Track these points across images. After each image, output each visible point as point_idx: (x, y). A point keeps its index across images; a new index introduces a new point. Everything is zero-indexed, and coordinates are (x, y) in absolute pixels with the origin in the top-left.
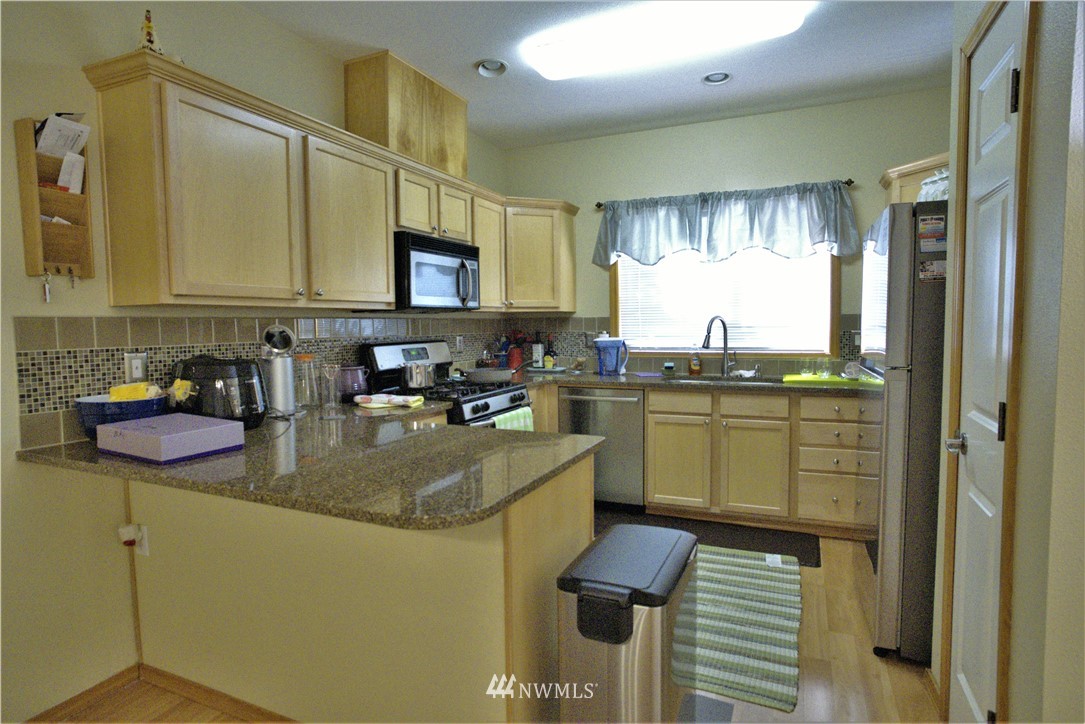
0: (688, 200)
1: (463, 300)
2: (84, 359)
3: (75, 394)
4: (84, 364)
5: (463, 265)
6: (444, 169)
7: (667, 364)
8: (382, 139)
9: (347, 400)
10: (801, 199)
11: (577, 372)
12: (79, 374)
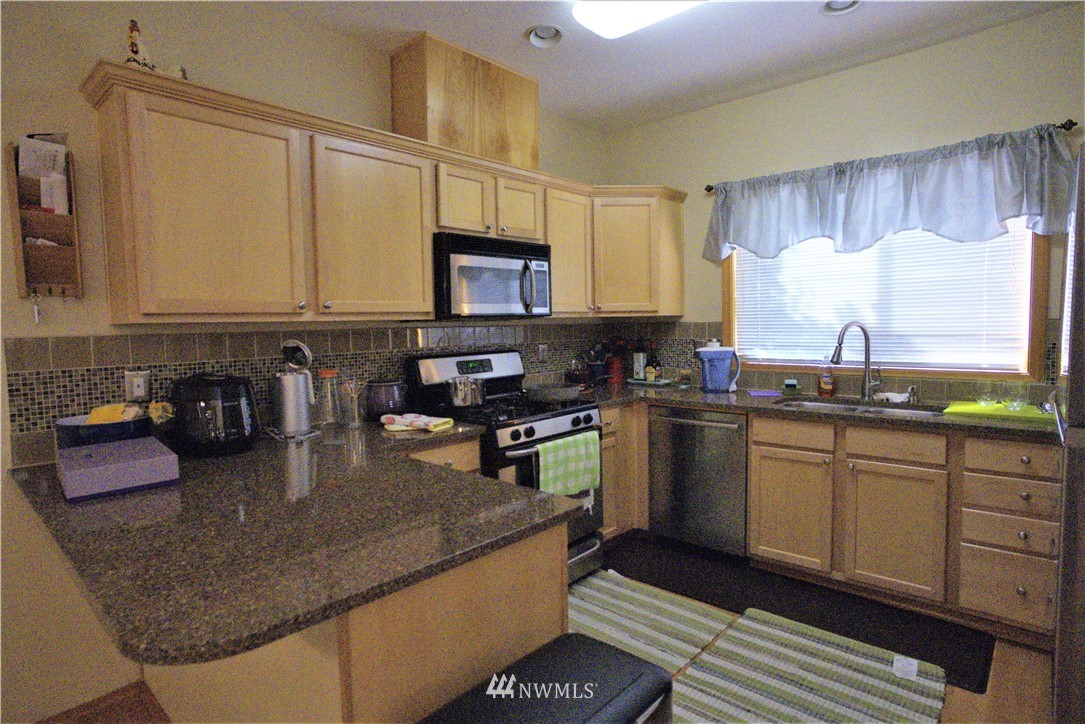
0: (819, 174)
1: (527, 306)
2: (80, 377)
3: (70, 413)
4: (80, 383)
5: (526, 267)
6: (507, 161)
7: (788, 382)
8: (420, 132)
9: (372, 418)
10: (983, 158)
11: (683, 387)
12: (75, 393)
